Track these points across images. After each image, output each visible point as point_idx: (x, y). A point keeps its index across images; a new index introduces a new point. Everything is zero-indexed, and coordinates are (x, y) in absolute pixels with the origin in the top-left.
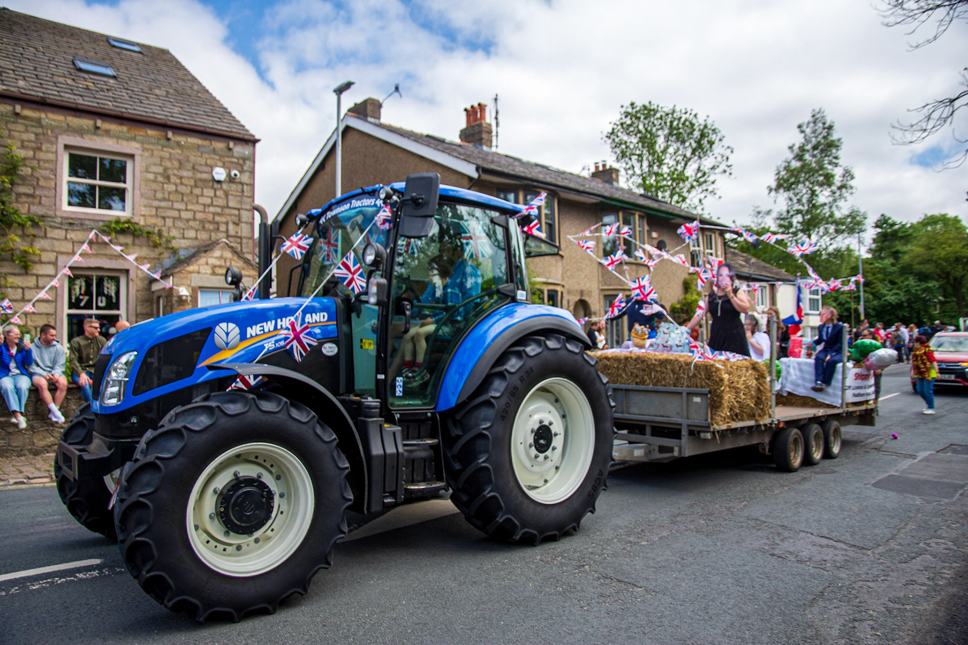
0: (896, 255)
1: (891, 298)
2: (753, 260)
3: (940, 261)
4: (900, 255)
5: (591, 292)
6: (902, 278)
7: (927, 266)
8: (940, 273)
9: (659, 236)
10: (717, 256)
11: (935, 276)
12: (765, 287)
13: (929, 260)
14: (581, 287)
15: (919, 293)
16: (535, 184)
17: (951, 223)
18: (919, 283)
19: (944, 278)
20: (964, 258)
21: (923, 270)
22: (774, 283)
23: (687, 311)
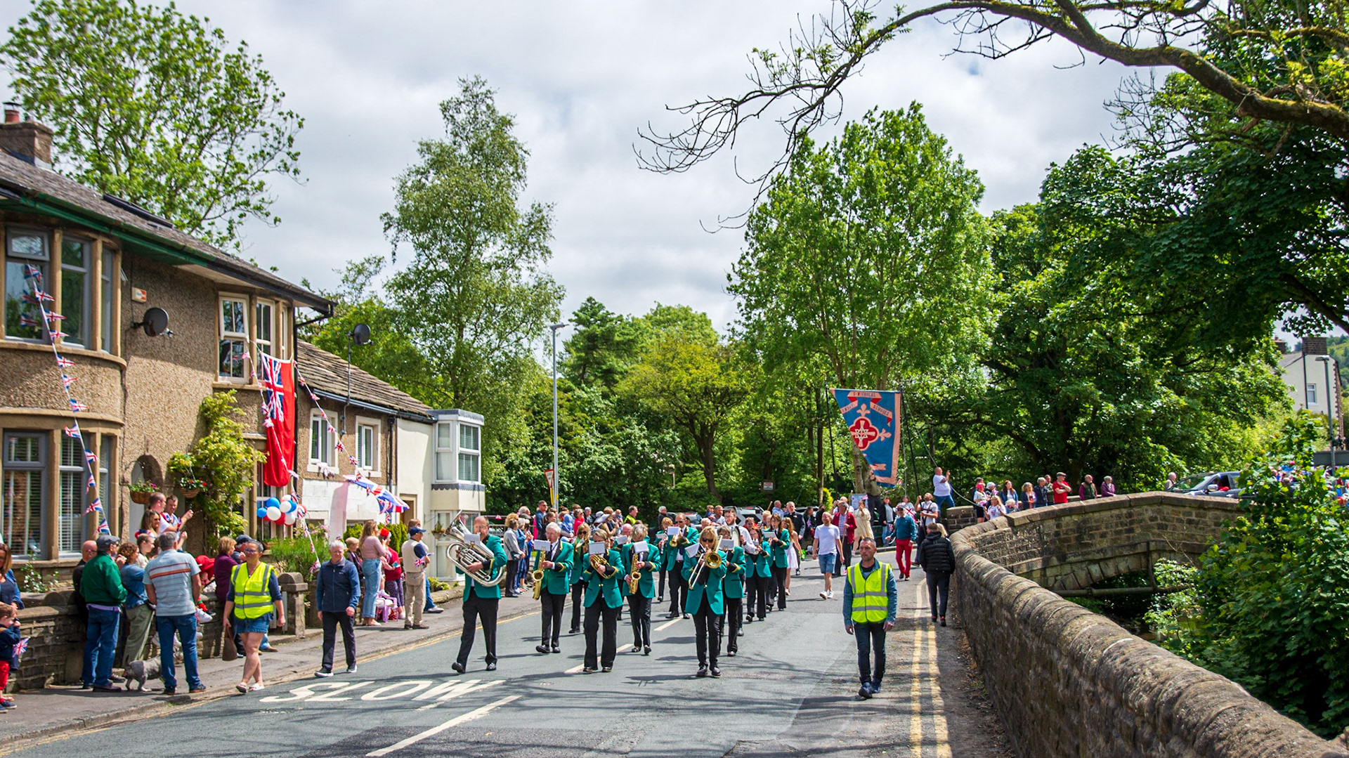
0: (608, 376)
1: (600, 458)
2: (352, 369)
3: (680, 395)
4: (617, 377)
6: (619, 422)
7: (661, 402)
8: (680, 414)
9: (149, 297)
10: (278, 356)
11: (673, 422)
12: (374, 427)
13: (663, 390)
15: (647, 450)
17: (696, 324)
18: (645, 432)
19: (686, 425)
20: (718, 389)
21: (655, 408)
22: (389, 422)
23: (208, 471)
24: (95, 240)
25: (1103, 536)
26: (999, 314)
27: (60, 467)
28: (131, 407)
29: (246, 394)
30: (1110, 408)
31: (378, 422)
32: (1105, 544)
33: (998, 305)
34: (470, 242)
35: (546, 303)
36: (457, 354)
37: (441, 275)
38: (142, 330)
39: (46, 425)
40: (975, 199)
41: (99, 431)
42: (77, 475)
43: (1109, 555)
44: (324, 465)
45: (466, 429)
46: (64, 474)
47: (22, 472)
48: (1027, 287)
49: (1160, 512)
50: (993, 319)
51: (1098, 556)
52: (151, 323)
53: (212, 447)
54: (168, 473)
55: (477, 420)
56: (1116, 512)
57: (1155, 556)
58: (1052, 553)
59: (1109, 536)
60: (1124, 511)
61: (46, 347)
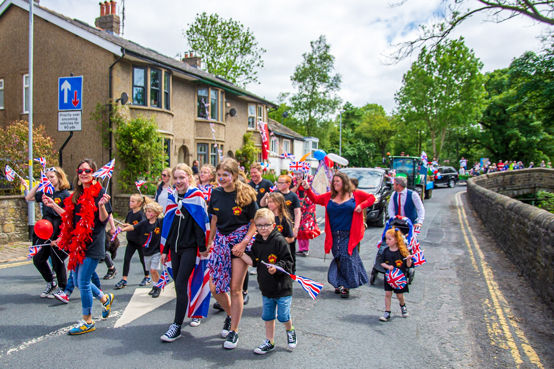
0: (353, 126)
1: (350, 152)
2: (279, 124)
3: (376, 132)
4: (355, 127)
5: (189, 140)
7: (369, 134)
8: (375, 139)
9: (231, 105)
10: (264, 121)
14: (183, 138)
15: (365, 149)
16: (159, 64)
17: (379, 109)
18: (365, 144)
20: (388, 131)
21: (367, 136)
22: (292, 140)
23: (246, 155)
24: (218, 90)
25: (519, 181)
26: (487, 105)
27: (210, 154)
28: (227, 137)
29: (256, 132)
30: (524, 139)
31: (289, 141)
32: (520, 184)
33: (487, 104)
34: (314, 85)
35: (337, 104)
36: (309, 120)
37: (305, 96)
38: (229, 115)
39: (207, 142)
40: (480, 68)
41: (220, 143)
42: (215, 156)
43: (521, 188)
44: (275, 153)
45: (314, 144)
46: (212, 156)
47: (201, 155)
48: (496, 98)
49: (540, 174)
50: (484, 108)
51: (518, 188)
52: (232, 113)
53: (247, 148)
54: (236, 155)
55: (317, 140)
56: (524, 174)
57: (537, 189)
58: (501, 186)
59: (522, 182)
60: (528, 174)
61: (207, 121)
